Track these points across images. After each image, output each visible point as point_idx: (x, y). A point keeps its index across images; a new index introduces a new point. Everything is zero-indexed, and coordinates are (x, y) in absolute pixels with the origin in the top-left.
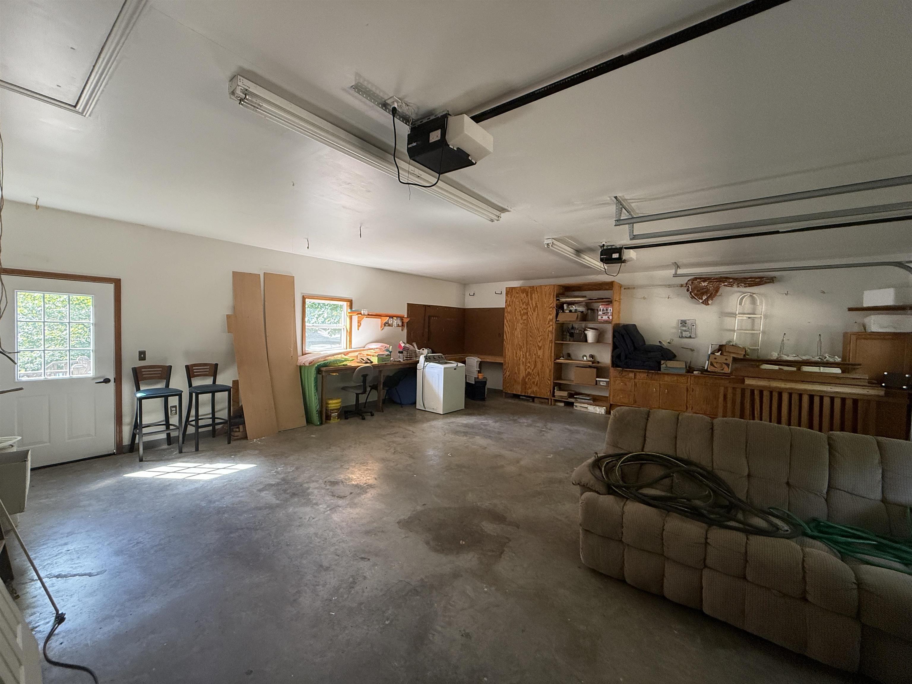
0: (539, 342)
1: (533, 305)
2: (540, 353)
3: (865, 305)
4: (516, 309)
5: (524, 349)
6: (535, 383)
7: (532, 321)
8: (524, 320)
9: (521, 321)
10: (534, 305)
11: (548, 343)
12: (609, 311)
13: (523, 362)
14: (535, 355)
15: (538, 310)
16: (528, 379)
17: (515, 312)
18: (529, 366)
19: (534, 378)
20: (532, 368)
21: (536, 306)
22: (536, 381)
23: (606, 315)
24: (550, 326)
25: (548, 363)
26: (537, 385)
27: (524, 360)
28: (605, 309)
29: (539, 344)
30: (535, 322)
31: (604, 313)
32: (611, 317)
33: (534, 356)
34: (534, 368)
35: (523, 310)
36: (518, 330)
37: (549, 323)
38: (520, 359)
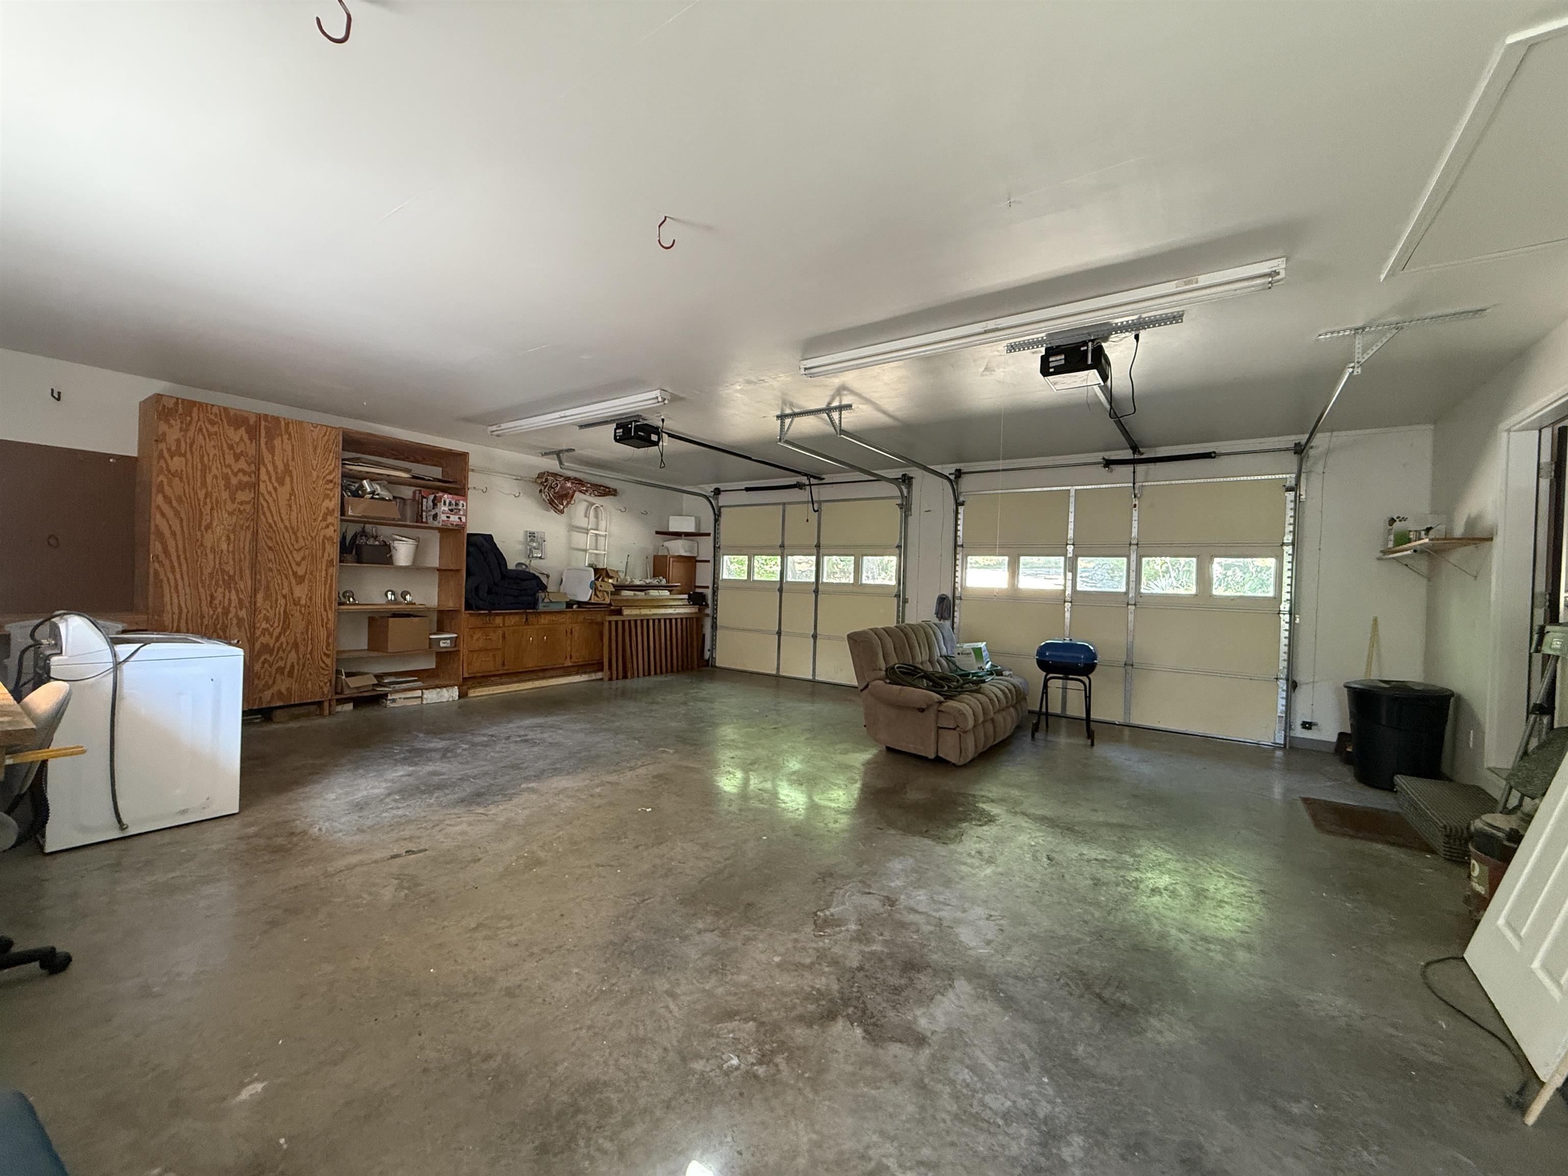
0: (298, 564)
1: (275, 467)
2: (300, 592)
3: (671, 530)
4: (205, 469)
5: (246, 584)
6: (287, 670)
7: (273, 509)
8: (242, 503)
9: (230, 507)
10: (281, 467)
11: (324, 568)
12: (460, 507)
13: (240, 621)
14: (285, 597)
15: (292, 481)
16: (263, 663)
17: (204, 477)
18: (266, 629)
19: (281, 658)
20: (276, 634)
21: (287, 470)
22: (288, 666)
23: (456, 514)
24: (327, 527)
25: (324, 614)
26: (291, 674)
27: (243, 613)
28: (453, 502)
29: (295, 568)
30: (283, 511)
31: (451, 510)
32: (463, 519)
33: (282, 601)
34: (284, 630)
35: (236, 475)
36: (219, 530)
37: (324, 519)
38: (226, 612)
